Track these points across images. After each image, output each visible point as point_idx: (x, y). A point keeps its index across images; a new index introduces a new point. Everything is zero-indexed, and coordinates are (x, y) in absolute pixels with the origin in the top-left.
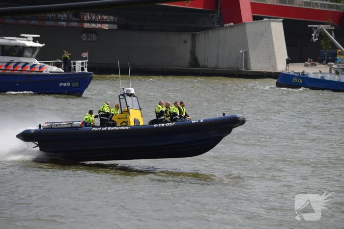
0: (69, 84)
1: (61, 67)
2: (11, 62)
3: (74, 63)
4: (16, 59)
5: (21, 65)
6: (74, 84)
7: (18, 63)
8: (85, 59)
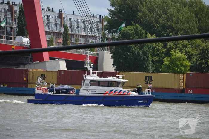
0: (143, 101)
1: (137, 92)
2: (113, 90)
3: (145, 90)
4: (115, 88)
5: (118, 91)
6: (145, 101)
7: (117, 90)
8: (150, 88)
